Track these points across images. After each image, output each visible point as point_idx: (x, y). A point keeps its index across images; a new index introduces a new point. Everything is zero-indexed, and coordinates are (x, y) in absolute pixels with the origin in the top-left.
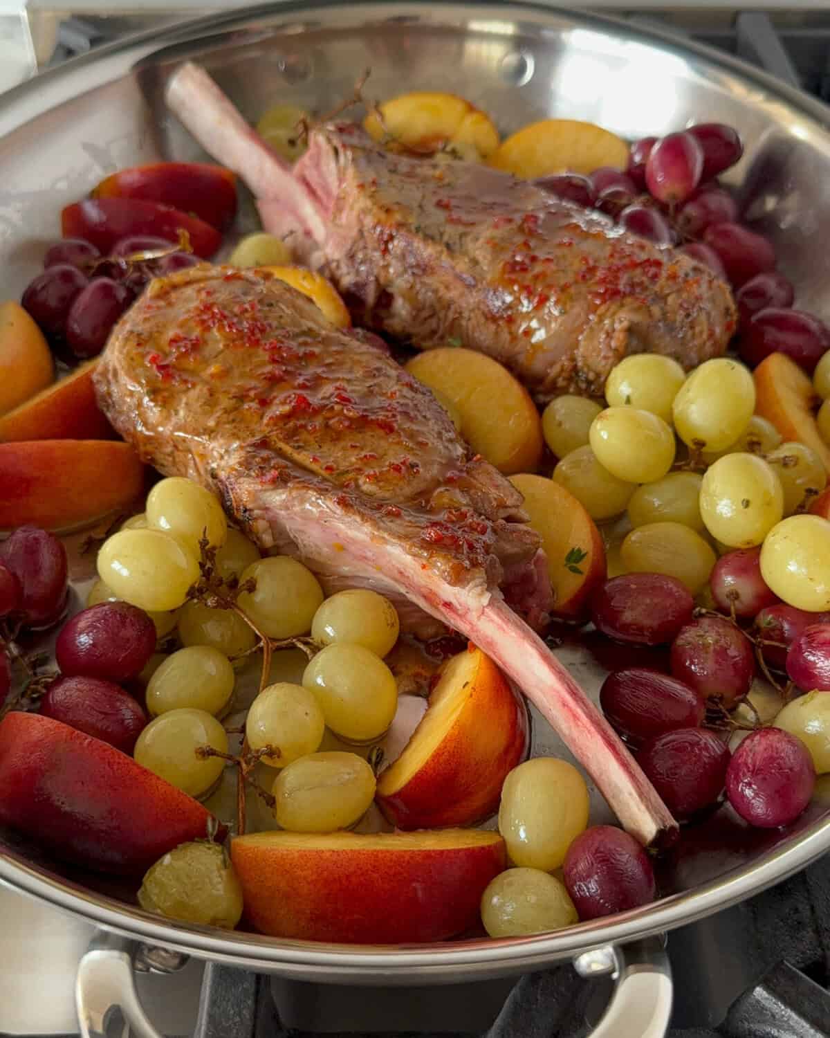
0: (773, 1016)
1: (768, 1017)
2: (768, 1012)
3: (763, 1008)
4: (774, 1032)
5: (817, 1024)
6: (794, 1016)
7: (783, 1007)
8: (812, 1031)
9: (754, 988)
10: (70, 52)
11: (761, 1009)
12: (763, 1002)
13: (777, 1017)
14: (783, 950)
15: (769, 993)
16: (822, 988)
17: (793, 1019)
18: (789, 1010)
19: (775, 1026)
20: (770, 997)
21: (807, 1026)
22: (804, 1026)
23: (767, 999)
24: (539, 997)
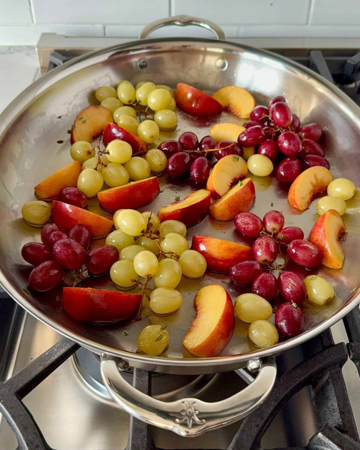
0: (325, 443)
1: (323, 443)
2: (323, 442)
3: (321, 440)
4: (325, 448)
5: (340, 446)
6: (332, 443)
7: (328, 440)
8: (338, 448)
9: (318, 433)
10: (55, 66)
11: (320, 440)
12: (321, 438)
13: (326, 443)
14: (328, 419)
15: (323, 435)
16: (341, 434)
17: (331, 444)
18: (330, 441)
19: (325, 446)
20: (324, 436)
21: (336, 447)
22: (335, 446)
23: (322, 437)
24: (245, 437)
